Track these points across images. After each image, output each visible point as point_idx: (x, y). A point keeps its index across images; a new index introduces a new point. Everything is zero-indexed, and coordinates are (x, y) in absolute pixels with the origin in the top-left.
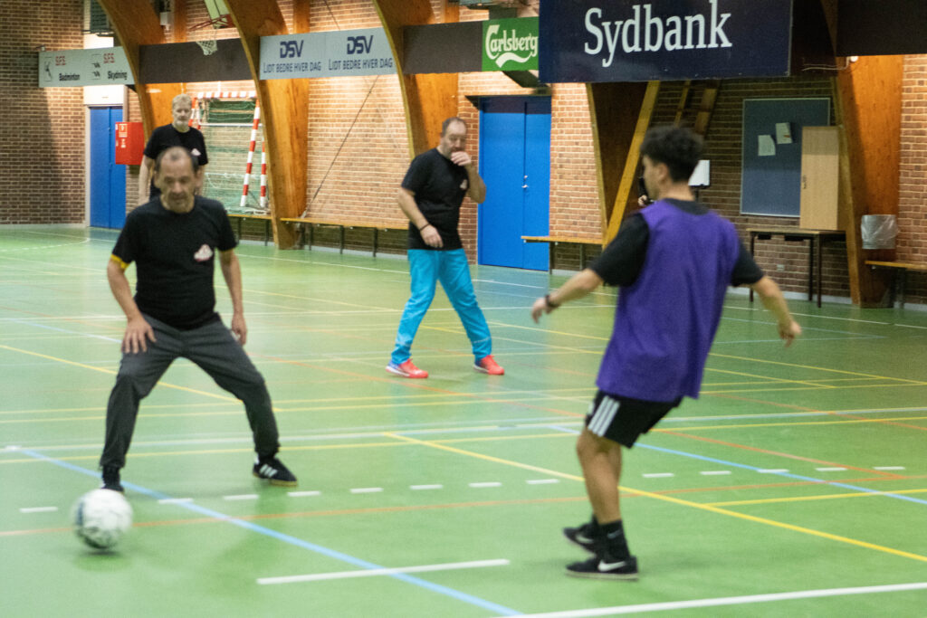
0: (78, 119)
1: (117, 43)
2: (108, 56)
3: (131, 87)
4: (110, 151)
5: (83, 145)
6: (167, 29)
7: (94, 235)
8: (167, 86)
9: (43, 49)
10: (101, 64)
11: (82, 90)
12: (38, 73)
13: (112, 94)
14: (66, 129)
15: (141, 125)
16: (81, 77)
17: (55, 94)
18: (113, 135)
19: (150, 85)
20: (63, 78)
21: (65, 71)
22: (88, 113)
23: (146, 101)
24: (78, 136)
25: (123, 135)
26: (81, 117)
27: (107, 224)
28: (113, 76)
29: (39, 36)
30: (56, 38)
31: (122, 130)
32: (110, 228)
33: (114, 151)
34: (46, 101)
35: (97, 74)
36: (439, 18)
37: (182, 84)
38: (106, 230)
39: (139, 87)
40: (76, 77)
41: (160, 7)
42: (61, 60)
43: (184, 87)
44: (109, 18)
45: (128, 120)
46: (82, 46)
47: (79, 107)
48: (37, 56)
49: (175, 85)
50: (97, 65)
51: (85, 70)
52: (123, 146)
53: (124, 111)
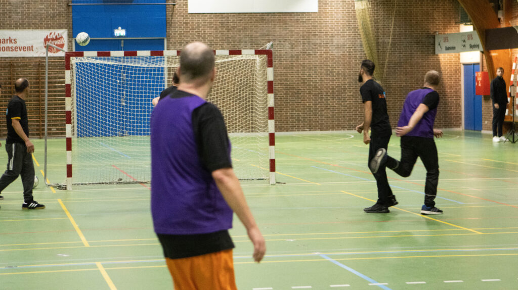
0: (457, 71)
1: (474, 29)
2: (469, 35)
3: (482, 52)
4: (474, 88)
5: (460, 85)
6: (502, 19)
7: (467, 134)
8: (501, 51)
9: (437, 33)
10: (466, 40)
11: (459, 55)
12: (435, 47)
13: (473, 56)
14: (450, 77)
15: (487, 73)
16: (456, 48)
17: (444, 57)
18: (475, 79)
19: (492, 51)
20: (447, 49)
21: (448, 45)
22: (462, 67)
23: (490, 60)
24: (457, 80)
25: (480, 79)
26: (459, 70)
27: (473, 128)
28: (473, 47)
29: (436, 27)
30: (445, 27)
31: (479, 75)
32: (474, 130)
34: (440, 62)
35: (464, 46)
37: (510, 50)
38: (473, 131)
39: (486, 52)
40: (453, 48)
41: (498, 8)
42: (446, 39)
43: (511, 51)
44: (469, 17)
45: (483, 70)
46: (459, 31)
47: (458, 63)
48: (434, 37)
49: (506, 50)
50: (464, 41)
51: (458, 44)
52: (480, 85)
53: (480, 65)
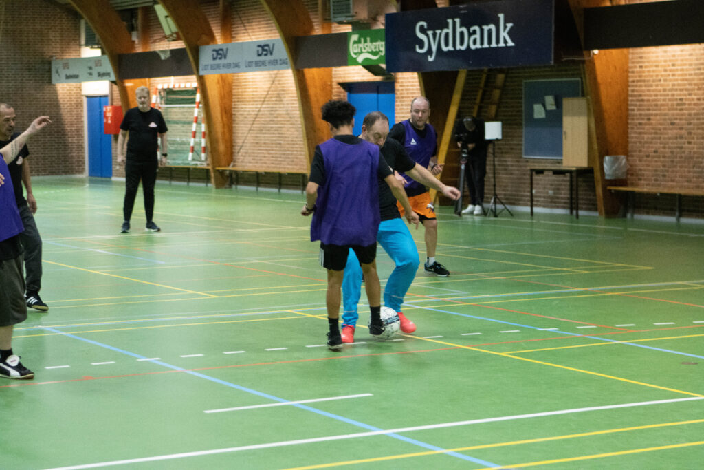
0: (79, 104)
1: (103, 53)
2: (97, 61)
3: (113, 82)
4: (101, 125)
5: (82, 122)
6: (137, 42)
7: (91, 182)
8: (137, 81)
9: (54, 58)
10: (93, 67)
11: (81, 85)
12: (51, 74)
13: (100, 87)
14: (71, 111)
15: (120, 107)
16: (80, 77)
17: (63, 88)
18: (102, 115)
19: (126, 81)
20: (68, 77)
21: (69, 72)
22: (85, 100)
23: (124, 92)
24: (79, 116)
25: (109, 114)
26: (80, 103)
27: (100, 175)
28: (102, 75)
29: (51, 50)
30: (63, 51)
31: (108, 111)
32: (102, 176)
33: (103, 126)
34: (57, 93)
35: (91, 74)
36: (318, 31)
37: (147, 79)
38: (100, 179)
39: (119, 81)
40: (76, 77)
41: (132, 28)
42: (66, 65)
43: (149, 81)
44: (97, 37)
45: (112, 104)
46: (79, 56)
47: (79, 96)
48: (50, 63)
49: (143, 80)
50: (90, 68)
51: (82, 71)
52: (109, 122)
53: (109, 98)
